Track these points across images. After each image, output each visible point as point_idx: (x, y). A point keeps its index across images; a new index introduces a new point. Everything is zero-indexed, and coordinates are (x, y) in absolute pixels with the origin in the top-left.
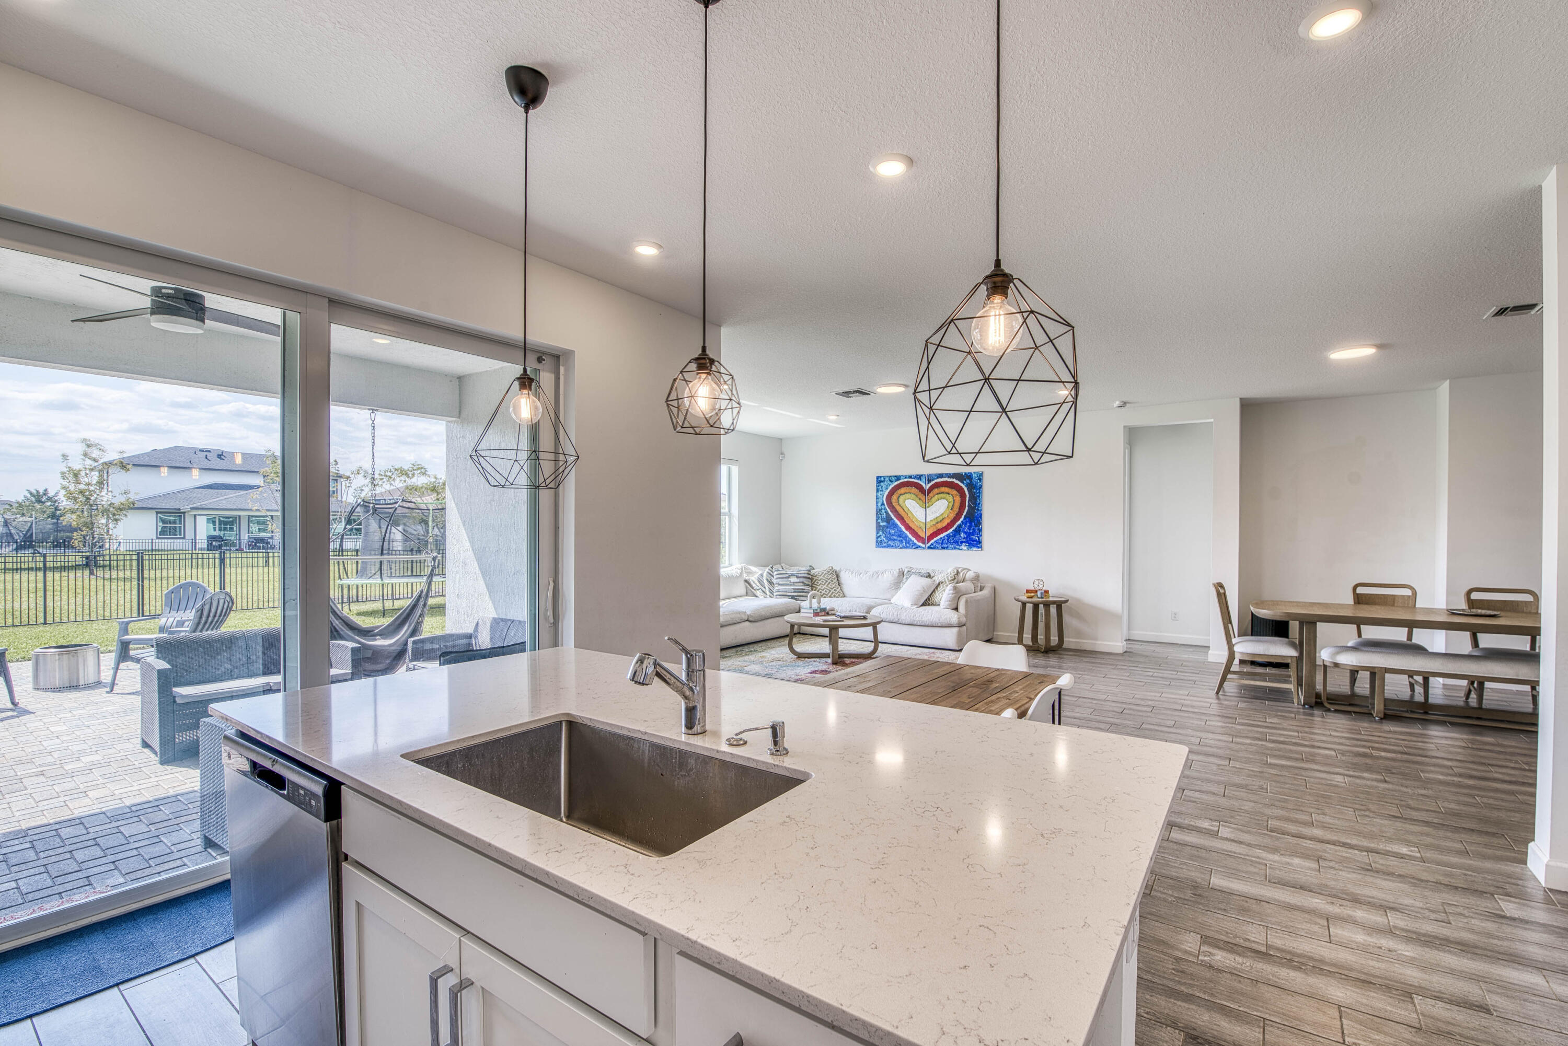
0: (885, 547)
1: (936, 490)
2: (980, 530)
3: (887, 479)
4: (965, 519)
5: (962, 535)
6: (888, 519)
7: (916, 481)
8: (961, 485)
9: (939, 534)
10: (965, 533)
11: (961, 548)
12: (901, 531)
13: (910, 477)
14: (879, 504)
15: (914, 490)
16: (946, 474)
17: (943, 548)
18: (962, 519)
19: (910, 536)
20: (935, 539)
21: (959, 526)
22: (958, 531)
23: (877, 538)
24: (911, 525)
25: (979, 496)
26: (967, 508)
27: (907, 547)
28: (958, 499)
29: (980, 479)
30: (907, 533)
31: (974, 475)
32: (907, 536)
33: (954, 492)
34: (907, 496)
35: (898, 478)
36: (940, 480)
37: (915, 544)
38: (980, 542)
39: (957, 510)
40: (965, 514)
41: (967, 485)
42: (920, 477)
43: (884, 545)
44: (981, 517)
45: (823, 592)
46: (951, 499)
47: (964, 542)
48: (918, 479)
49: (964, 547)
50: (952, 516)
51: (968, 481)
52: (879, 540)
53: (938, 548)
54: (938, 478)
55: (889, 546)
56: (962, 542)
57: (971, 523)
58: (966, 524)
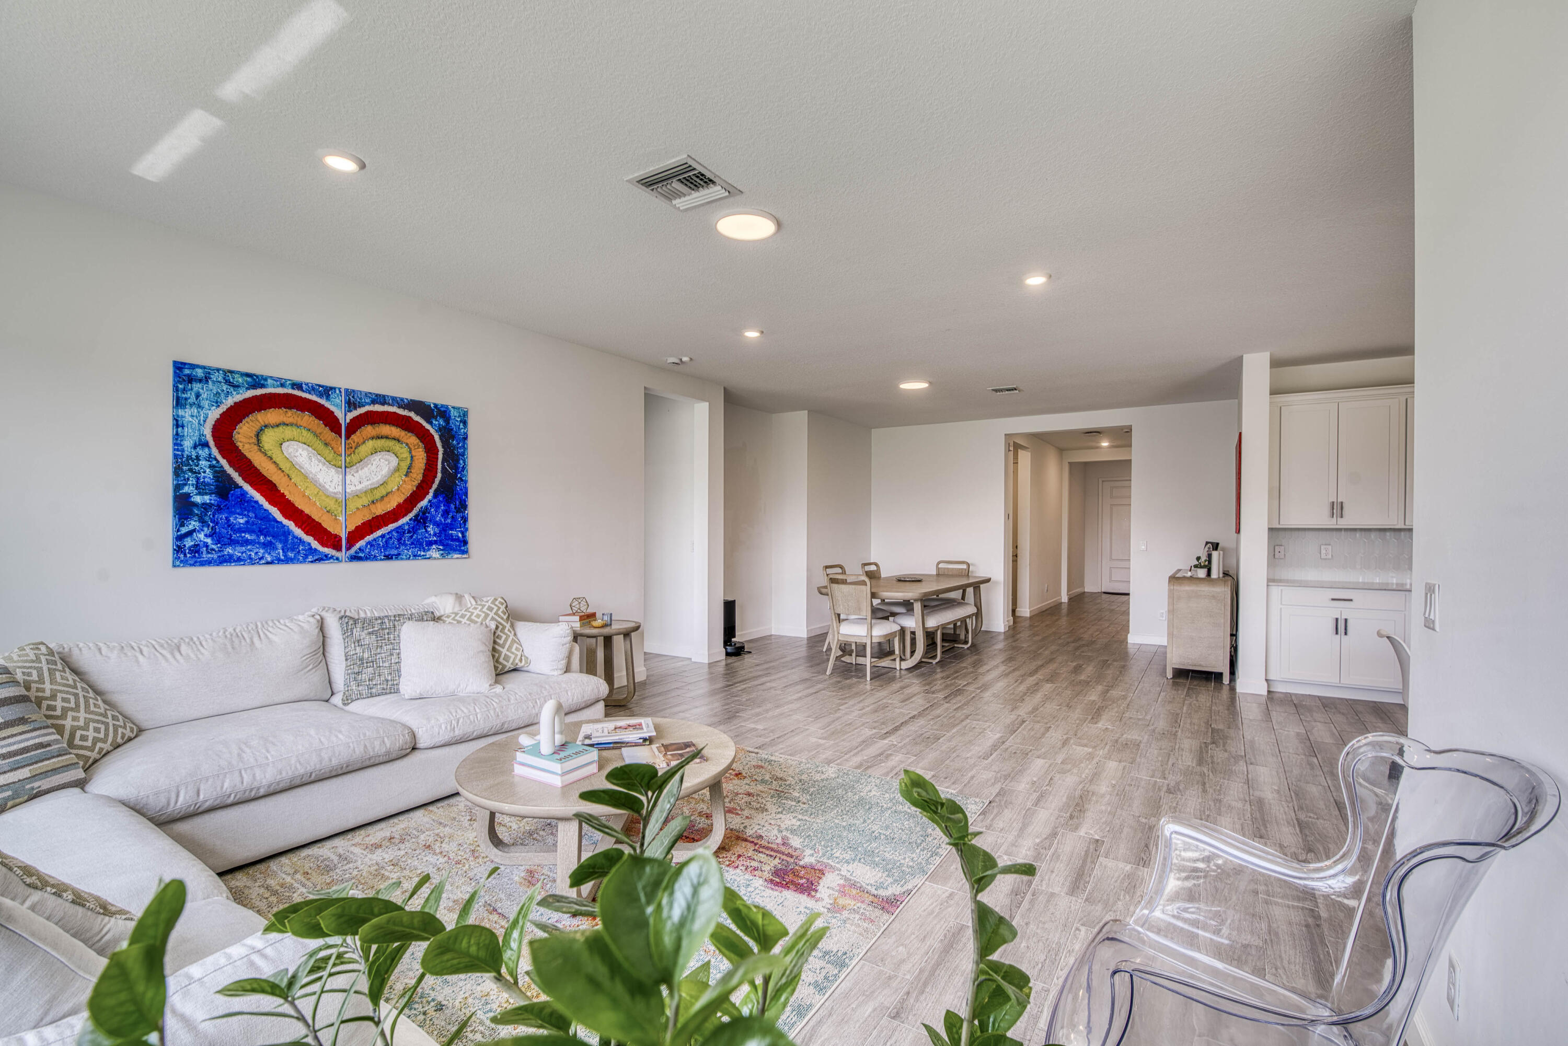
0: (209, 563)
1: (368, 430)
2: (465, 520)
3: (215, 376)
4: (435, 496)
5: (431, 529)
6: (224, 487)
7: (313, 398)
8: (428, 426)
9: (379, 528)
10: (437, 524)
11: (428, 554)
12: (268, 518)
13: (298, 386)
14: (188, 444)
15: (307, 418)
16: (394, 399)
17: (388, 557)
18: (430, 496)
19: (298, 532)
20: (369, 538)
21: (425, 511)
22: (421, 520)
23: (180, 538)
24: (300, 504)
25: (463, 455)
26: (439, 475)
27: (288, 560)
28: (421, 456)
29: (465, 423)
30: (290, 525)
31: (453, 413)
32: (287, 532)
33: (413, 440)
34: (288, 432)
35: (256, 381)
36: (378, 408)
37: (312, 551)
38: (465, 543)
39: (420, 477)
40: (435, 486)
41: (440, 429)
42: (327, 391)
43: (205, 556)
44: (466, 494)
45: (91, 734)
46: (404, 452)
47: (435, 542)
48: (321, 395)
49: (434, 552)
50: (409, 488)
51: (442, 422)
52: (189, 543)
53: (375, 558)
54: (373, 402)
55: (225, 560)
56: (430, 544)
57: (448, 502)
58: (438, 507)
